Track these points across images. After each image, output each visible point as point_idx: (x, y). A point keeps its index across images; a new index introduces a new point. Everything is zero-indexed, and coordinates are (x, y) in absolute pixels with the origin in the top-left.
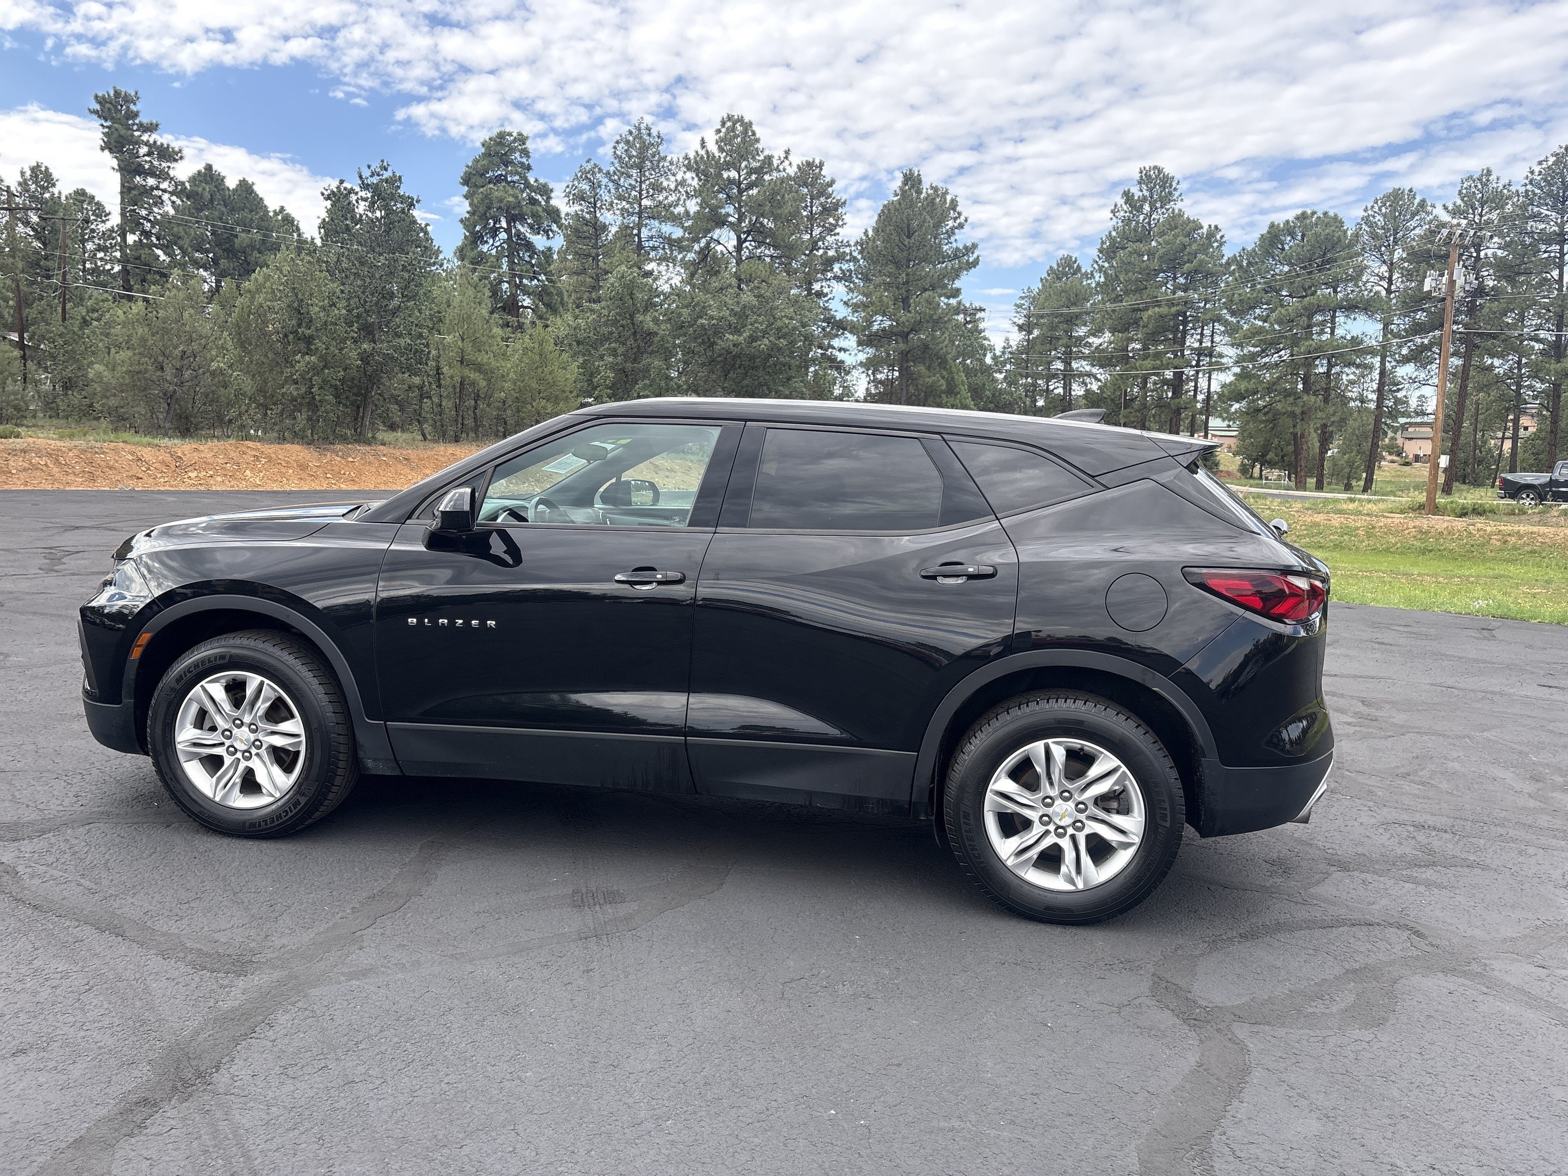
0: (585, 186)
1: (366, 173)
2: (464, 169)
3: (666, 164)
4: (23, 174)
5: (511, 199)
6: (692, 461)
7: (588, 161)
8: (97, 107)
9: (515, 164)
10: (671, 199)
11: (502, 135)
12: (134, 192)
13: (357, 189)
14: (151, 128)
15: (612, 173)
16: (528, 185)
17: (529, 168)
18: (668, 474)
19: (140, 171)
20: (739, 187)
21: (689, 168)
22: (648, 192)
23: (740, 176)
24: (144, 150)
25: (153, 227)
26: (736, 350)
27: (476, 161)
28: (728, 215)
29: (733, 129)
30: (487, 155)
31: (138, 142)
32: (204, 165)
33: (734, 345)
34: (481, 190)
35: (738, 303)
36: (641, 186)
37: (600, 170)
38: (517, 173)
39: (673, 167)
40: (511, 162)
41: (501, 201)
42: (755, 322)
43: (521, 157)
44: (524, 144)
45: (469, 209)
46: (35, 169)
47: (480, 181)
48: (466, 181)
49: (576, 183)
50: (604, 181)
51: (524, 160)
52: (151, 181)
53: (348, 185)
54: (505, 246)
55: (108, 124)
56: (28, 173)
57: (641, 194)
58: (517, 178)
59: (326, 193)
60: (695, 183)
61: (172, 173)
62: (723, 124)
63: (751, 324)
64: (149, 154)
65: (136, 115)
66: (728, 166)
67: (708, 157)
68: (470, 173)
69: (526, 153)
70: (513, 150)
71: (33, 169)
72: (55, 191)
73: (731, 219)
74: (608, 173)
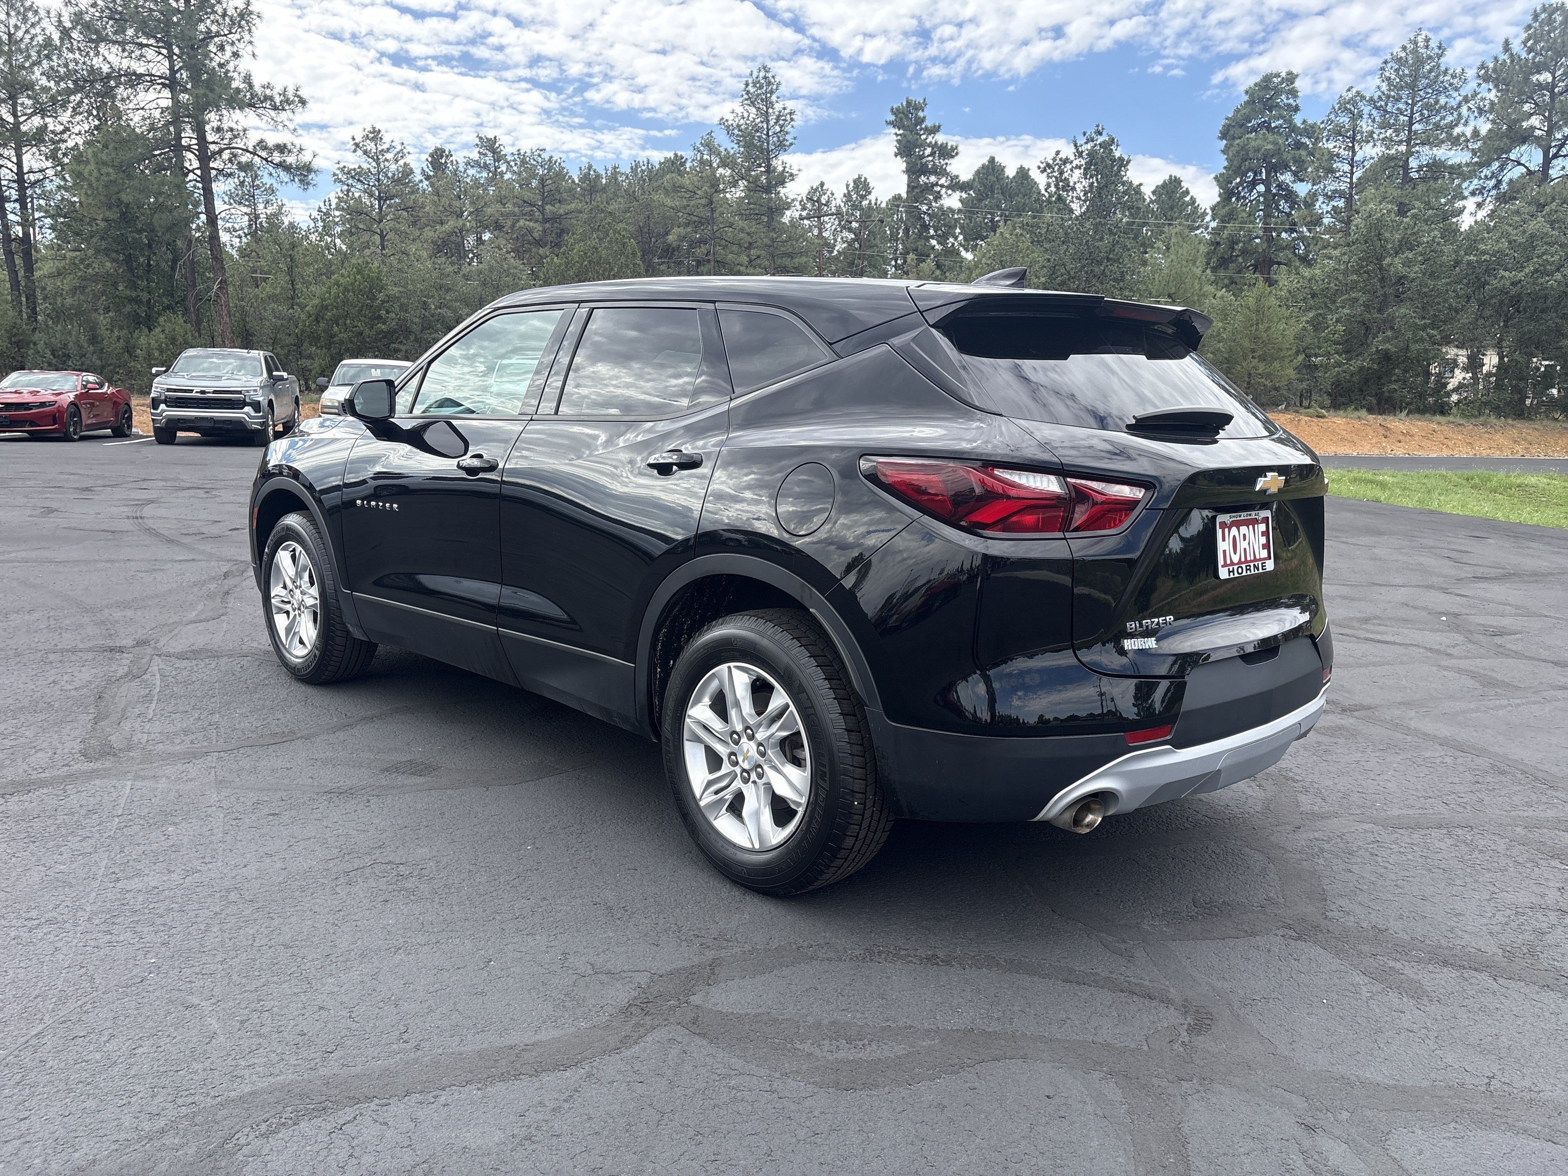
0: (1344, 120)
1: (1081, 140)
2: (1223, 122)
3: (1448, 78)
4: (848, 186)
5: (1270, 147)
6: (1439, 423)
7: (1349, 90)
8: (893, 118)
9: (1280, 107)
10: (1449, 119)
11: (1267, 79)
12: (917, 190)
13: (1072, 157)
14: (935, 130)
15: (1376, 98)
16: (1293, 128)
17: (1296, 109)
18: (1401, 438)
19: (924, 171)
20: (1552, 92)
21: (1486, 79)
22: (1422, 115)
23: (1554, 78)
24: (928, 151)
25: (931, 220)
26: (1514, 291)
27: (1237, 111)
28: (1533, 128)
29: (1550, 21)
30: (1251, 103)
31: (923, 145)
32: (988, 158)
33: (1512, 284)
34: (1237, 141)
35: (1524, 232)
36: (1412, 109)
37: (1363, 98)
38: (1281, 117)
39: (1455, 81)
40: (1278, 105)
41: (1258, 150)
42: (1544, 254)
43: (1288, 99)
44: (1292, 83)
45: (1226, 164)
46: (857, 182)
47: (1238, 131)
48: (1224, 135)
49: (1332, 117)
50: (1366, 109)
51: (1291, 101)
52: (933, 179)
53: (1063, 155)
54: (1262, 199)
55: (901, 132)
56: (852, 185)
57: (1411, 118)
58: (1281, 122)
59: (1042, 166)
60: (1493, 95)
61: (948, 169)
62: (1536, 16)
63: (1539, 257)
64: (932, 154)
65: (923, 120)
66: (1539, 69)
67: (1512, 61)
68: (1229, 125)
69: (1294, 93)
70: (1278, 92)
71: (855, 181)
72: (872, 197)
73: (1538, 133)
74: (1371, 99)
